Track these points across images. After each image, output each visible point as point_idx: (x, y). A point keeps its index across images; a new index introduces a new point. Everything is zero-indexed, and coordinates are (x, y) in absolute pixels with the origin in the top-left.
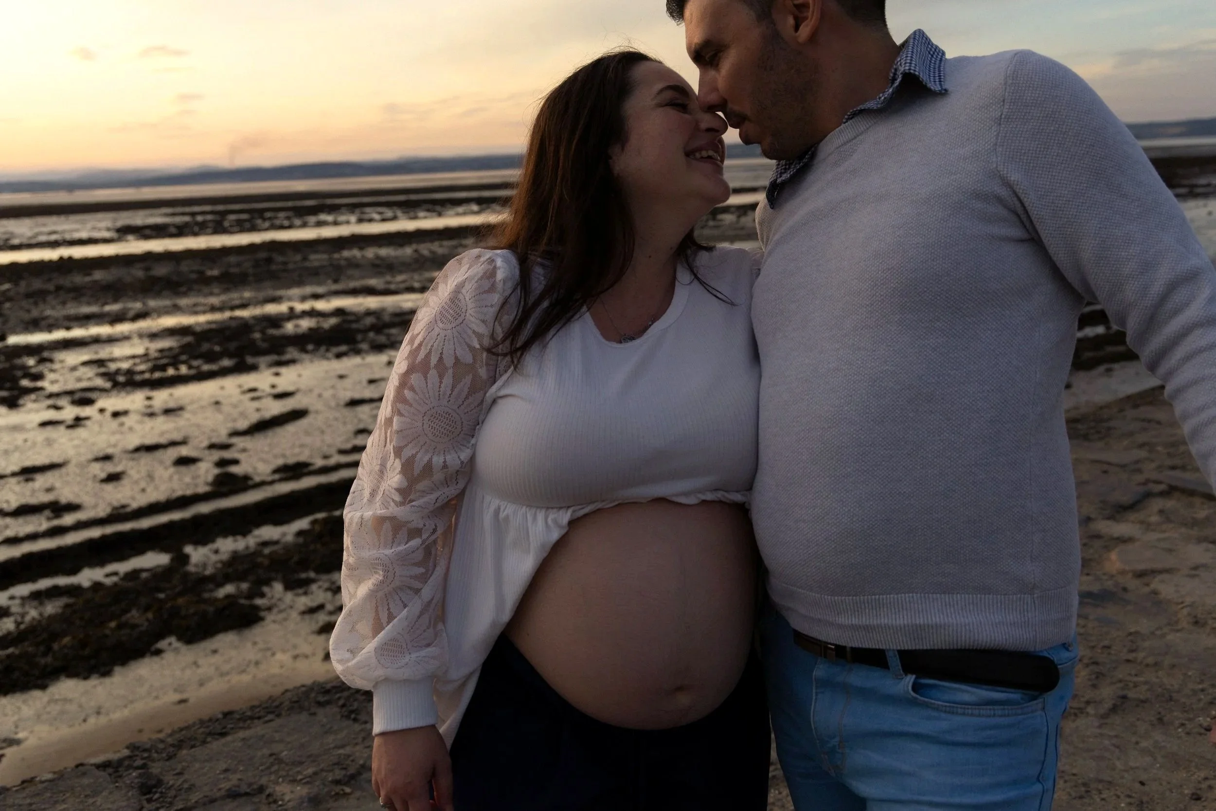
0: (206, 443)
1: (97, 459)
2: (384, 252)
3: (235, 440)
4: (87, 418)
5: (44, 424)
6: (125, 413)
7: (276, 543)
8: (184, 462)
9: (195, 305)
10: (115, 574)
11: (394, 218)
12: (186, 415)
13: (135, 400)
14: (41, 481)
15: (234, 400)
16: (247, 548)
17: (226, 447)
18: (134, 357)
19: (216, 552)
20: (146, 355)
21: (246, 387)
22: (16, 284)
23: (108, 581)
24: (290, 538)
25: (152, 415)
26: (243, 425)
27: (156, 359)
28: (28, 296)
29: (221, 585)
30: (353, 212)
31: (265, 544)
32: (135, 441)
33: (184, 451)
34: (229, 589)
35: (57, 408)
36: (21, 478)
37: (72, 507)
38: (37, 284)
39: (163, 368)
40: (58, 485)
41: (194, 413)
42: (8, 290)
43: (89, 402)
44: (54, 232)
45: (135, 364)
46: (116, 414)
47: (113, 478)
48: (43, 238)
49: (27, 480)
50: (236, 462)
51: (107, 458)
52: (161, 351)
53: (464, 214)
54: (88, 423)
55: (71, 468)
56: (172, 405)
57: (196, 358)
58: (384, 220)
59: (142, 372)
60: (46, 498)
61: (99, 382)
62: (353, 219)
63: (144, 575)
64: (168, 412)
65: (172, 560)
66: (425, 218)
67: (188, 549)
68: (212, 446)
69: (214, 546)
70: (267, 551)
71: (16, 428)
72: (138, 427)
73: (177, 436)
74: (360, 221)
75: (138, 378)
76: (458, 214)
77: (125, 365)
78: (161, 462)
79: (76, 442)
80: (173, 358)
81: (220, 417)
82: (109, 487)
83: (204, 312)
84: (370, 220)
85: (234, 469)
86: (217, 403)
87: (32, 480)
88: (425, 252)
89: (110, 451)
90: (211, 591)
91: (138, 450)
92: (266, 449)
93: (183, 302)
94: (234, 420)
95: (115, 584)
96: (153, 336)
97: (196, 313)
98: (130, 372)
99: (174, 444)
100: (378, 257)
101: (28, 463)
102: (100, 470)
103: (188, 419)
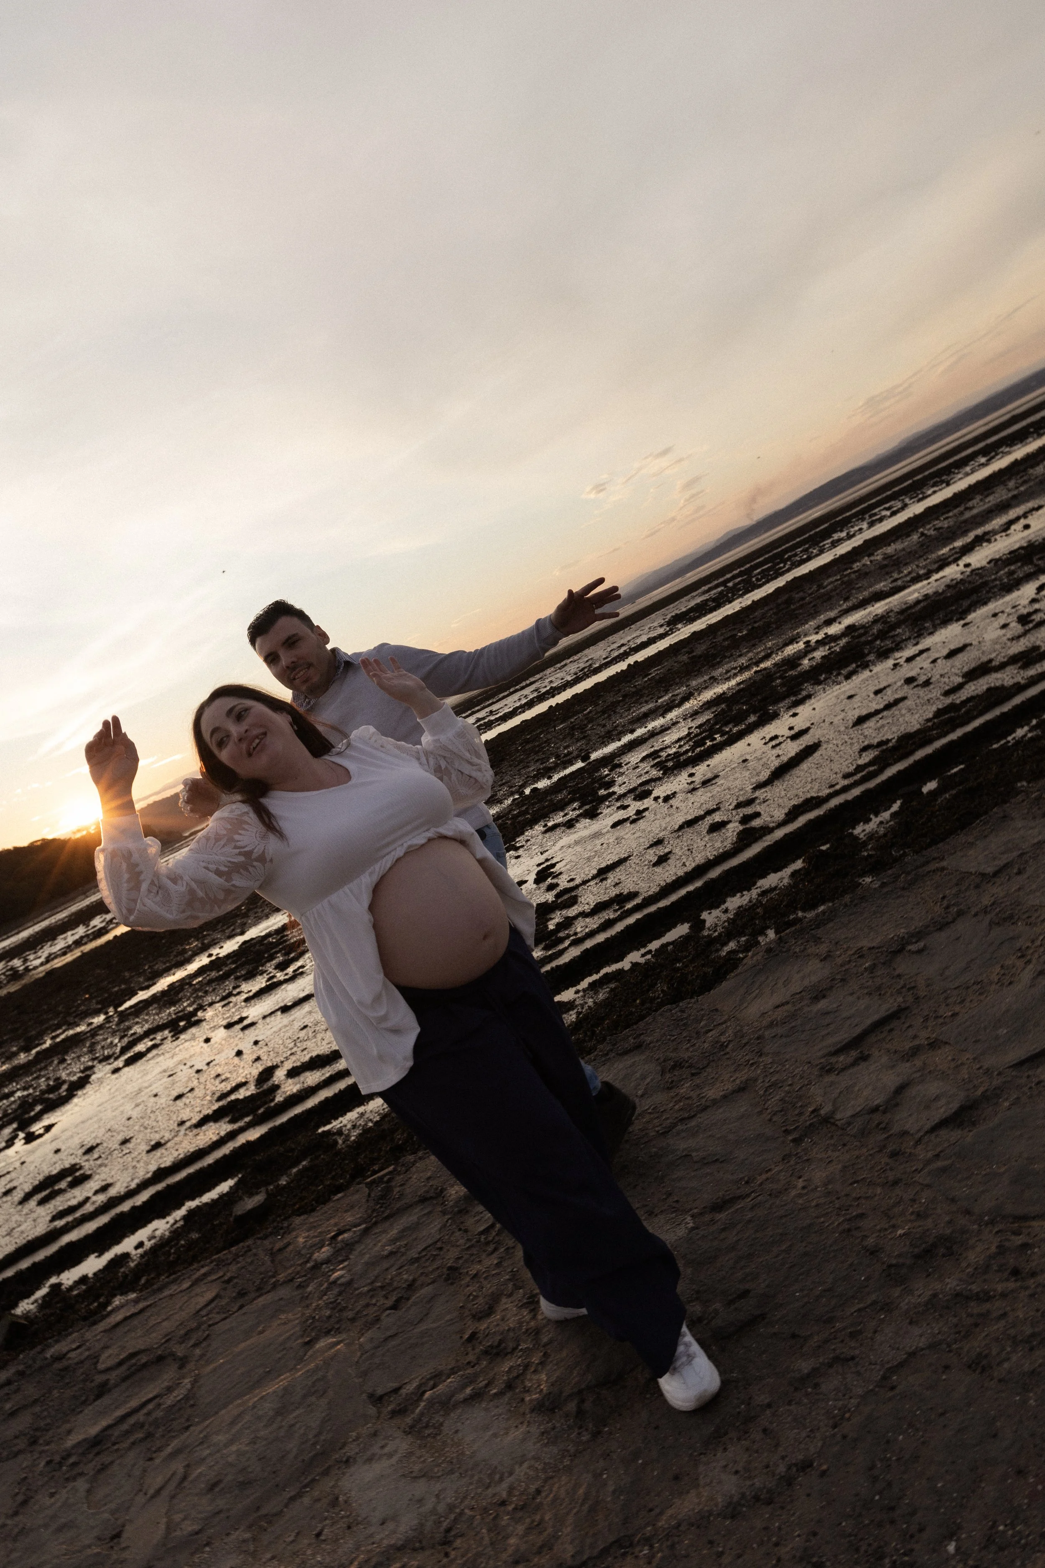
0: (735, 803)
1: (651, 846)
2: (890, 550)
3: (757, 794)
4: (646, 809)
5: (615, 825)
6: (674, 794)
7: (775, 888)
8: (716, 827)
9: (727, 672)
10: (650, 952)
11: (905, 506)
12: (720, 781)
13: (679, 782)
14: (612, 877)
15: (758, 754)
16: (750, 901)
17: (750, 802)
18: (679, 740)
19: (726, 911)
20: (689, 734)
21: (768, 737)
22: (596, 705)
23: (642, 960)
24: (786, 881)
25: (694, 789)
26: (765, 775)
27: (696, 735)
28: (603, 712)
29: (725, 944)
30: (863, 520)
31: (764, 893)
32: (680, 819)
33: (717, 817)
34: (732, 945)
35: (624, 807)
36: (597, 880)
37: (633, 895)
38: (610, 698)
39: (701, 743)
40: (623, 878)
41: (725, 778)
42: (590, 712)
43: (645, 795)
44: (623, 645)
45: (680, 746)
46: (667, 799)
47: (662, 860)
48: (616, 654)
49: (602, 881)
50: (757, 815)
51: (659, 842)
52: (699, 727)
53: (973, 471)
54: (646, 814)
55: (634, 860)
56: (709, 775)
57: (726, 724)
58: (894, 514)
59: (687, 751)
60: (614, 892)
61: (655, 773)
62: (865, 525)
63: (670, 948)
64: (705, 783)
65: (690, 928)
66: (935, 492)
67: (705, 915)
68: (739, 806)
69: (723, 907)
70: (764, 901)
71: (597, 835)
72: (682, 806)
73: (711, 805)
74: (871, 524)
75: (682, 759)
76: (967, 474)
77: (672, 751)
78: (699, 833)
79: (638, 834)
80: (708, 730)
81: (747, 774)
82: (658, 870)
83: (735, 675)
84: (881, 520)
85: (756, 823)
86: (745, 761)
87: (606, 879)
88: (932, 532)
89: (661, 835)
90: (718, 950)
91: (681, 827)
92: (783, 793)
93: (717, 673)
94: (758, 774)
95: (647, 963)
96: (695, 714)
97: (728, 679)
98: (677, 755)
99: (709, 812)
100: (887, 557)
101: (603, 865)
102: (652, 856)
103: (722, 785)
